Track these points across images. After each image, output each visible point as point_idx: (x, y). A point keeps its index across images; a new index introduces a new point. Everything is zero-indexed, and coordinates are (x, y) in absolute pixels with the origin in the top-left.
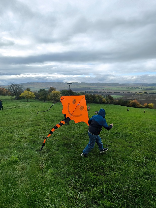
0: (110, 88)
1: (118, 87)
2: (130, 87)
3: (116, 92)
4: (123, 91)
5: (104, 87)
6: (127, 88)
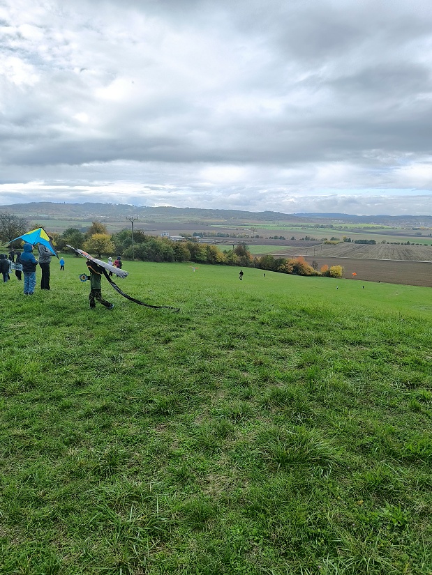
0: (260, 225)
1: (281, 223)
2: (313, 225)
3: (273, 236)
4: (293, 235)
6: (304, 227)
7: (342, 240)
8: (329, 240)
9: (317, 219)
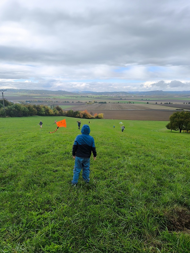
0: (57, 96)
1: (66, 95)
2: (80, 96)
3: (64, 101)
4: (73, 101)
5: (50, 95)
6: (76, 97)
7: (93, 102)
8: (88, 103)
9: (81, 94)
